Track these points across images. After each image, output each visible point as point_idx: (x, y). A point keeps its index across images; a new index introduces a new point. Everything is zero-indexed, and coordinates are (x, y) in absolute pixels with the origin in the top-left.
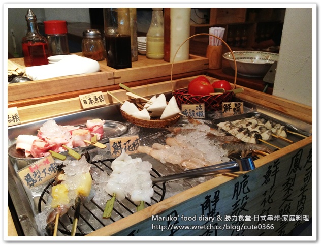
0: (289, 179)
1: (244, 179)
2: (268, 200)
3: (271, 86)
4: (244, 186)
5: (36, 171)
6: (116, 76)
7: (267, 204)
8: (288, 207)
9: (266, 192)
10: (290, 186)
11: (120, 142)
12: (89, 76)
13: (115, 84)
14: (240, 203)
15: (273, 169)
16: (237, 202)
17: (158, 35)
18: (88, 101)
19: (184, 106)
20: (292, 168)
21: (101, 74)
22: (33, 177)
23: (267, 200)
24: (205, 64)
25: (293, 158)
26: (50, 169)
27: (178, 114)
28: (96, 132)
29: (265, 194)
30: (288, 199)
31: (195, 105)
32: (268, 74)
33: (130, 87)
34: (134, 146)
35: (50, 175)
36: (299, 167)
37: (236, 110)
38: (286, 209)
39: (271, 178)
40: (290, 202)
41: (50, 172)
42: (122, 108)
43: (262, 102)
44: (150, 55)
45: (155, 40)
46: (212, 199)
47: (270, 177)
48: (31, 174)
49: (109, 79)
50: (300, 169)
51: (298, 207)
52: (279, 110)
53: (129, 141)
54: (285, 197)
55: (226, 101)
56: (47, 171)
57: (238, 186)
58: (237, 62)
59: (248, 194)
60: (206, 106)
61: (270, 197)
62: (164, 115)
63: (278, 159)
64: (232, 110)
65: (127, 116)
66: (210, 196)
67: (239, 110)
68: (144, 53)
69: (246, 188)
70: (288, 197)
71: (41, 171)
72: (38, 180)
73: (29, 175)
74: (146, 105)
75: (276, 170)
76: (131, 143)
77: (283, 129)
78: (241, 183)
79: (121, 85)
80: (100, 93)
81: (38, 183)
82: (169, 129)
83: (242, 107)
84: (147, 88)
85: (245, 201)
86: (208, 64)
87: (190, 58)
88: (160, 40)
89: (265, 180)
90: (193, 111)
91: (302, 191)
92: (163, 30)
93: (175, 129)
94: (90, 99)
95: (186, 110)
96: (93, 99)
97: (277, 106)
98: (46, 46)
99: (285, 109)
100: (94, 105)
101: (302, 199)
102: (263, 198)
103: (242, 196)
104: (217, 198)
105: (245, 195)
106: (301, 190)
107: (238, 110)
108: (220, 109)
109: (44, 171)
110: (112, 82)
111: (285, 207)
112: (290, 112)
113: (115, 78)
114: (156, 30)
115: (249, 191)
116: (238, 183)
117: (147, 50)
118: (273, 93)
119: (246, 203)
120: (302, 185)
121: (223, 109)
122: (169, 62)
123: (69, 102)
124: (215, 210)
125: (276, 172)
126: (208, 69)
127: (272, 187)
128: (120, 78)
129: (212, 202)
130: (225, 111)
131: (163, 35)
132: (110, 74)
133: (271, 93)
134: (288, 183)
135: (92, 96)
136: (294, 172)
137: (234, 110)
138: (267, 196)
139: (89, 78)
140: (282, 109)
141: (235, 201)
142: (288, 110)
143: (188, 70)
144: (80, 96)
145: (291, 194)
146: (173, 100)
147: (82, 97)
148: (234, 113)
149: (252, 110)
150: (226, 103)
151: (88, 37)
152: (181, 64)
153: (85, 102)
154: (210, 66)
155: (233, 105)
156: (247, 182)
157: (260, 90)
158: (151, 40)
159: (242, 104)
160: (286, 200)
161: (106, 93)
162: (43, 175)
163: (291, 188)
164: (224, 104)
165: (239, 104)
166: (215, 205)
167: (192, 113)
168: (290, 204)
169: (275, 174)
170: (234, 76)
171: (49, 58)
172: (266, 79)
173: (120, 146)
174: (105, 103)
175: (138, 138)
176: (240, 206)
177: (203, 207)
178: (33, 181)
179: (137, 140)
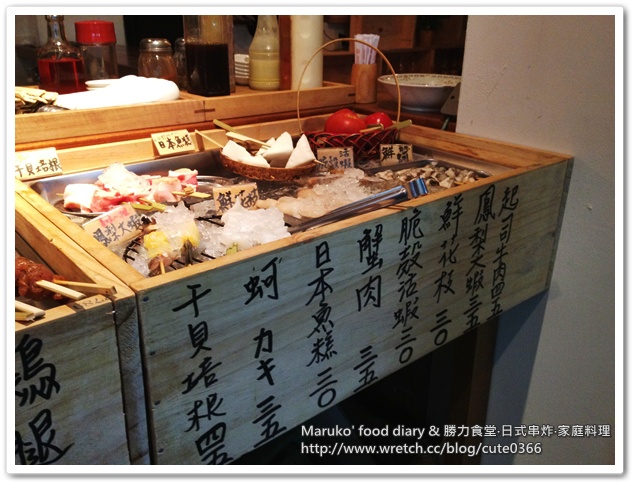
0: (478, 230)
1: (414, 215)
2: (450, 258)
3: (453, 119)
4: (415, 226)
5: (109, 225)
6: (207, 107)
7: (448, 263)
8: (479, 277)
9: (445, 242)
10: (481, 242)
11: (229, 194)
12: (166, 105)
13: (205, 121)
14: (410, 251)
15: (454, 208)
16: (407, 249)
17: (268, 48)
18: (167, 144)
19: (321, 151)
20: (482, 212)
21: (183, 103)
22: (105, 234)
23: (447, 256)
24: (350, 95)
25: (481, 197)
26: (129, 224)
27: (313, 161)
28: (188, 182)
29: (444, 246)
30: (479, 262)
31: (338, 150)
32: (449, 101)
33: (232, 125)
34: (250, 199)
35: (131, 233)
36: (490, 213)
37: (402, 156)
38: (477, 279)
39: (453, 222)
40: (481, 268)
41: (130, 229)
42: (225, 152)
43: (440, 145)
44: (255, 84)
45: (265, 58)
46: (372, 235)
47: (450, 220)
48: (103, 230)
49: (196, 112)
50: (494, 218)
51: (495, 280)
52: (466, 153)
53: (242, 192)
54: (473, 259)
55: (386, 143)
56: (125, 226)
57: (406, 224)
58: (401, 87)
59: (422, 240)
60: (355, 151)
61: (451, 253)
62: (291, 164)
63: (461, 195)
64: (395, 157)
65: (234, 162)
66: (370, 231)
67: (406, 157)
68: (245, 82)
69: (417, 229)
70: (478, 258)
71: (117, 225)
72: (113, 238)
73: (99, 230)
74: (261, 151)
75: (457, 211)
76: (245, 195)
77: (471, 176)
78: (411, 221)
79: (216, 122)
80: (185, 132)
81: (112, 243)
82: (301, 181)
83: (410, 153)
84: (259, 129)
85: (417, 250)
86: (354, 95)
87: (324, 85)
88: (274, 57)
89: (442, 222)
90: (336, 159)
91: (499, 255)
92: (277, 42)
93: (310, 180)
94: (169, 140)
95: (325, 158)
96: (174, 140)
97: (464, 148)
98: (79, 64)
99: (474, 151)
100: (177, 150)
101: (500, 268)
102: (441, 252)
103: (412, 241)
104: (379, 235)
105: (418, 240)
106: (497, 252)
107: (404, 157)
108: (376, 157)
109: (121, 226)
110: (201, 117)
111: (476, 276)
112: (482, 155)
113: (205, 111)
114: (266, 41)
115: (422, 235)
116: (406, 219)
117: (250, 76)
118: (457, 130)
119: (418, 253)
120: (498, 244)
121: (382, 156)
122: (290, 88)
123: (136, 144)
124: (377, 254)
125: (459, 214)
126: (355, 103)
127: (455, 236)
128: (213, 110)
129: (373, 241)
130: (385, 158)
131: (278, 48)
132: (199, 103)
133: (453, 130)
134: (476, 236)
135: (172, 135)
136: (486, 220)
137: (399, 156)
138: (447, 250)
139: (165, 107)
140: (471, 152)
141: (402, 247)
142: (478, 152)
143: (322, 104)
144: (153, 135)
145: (482, 256)
146: (303, 141)
147: (156, 137)
148: (397, 161)
149: (425, 158)
150: (386, 146)
151: (150, 50)
152: (311, 92)
153: (162, 145)
154: (358, 98)
155: (396, 148)
156: (419, 220)
157: (438, 127)
158: (257, 58)
159: (410, 147)
160: (475, 262)
161: (193, 134)
162: (119, 232)
163: (483, 245)
164: (382, 146)
165: (406, 148)
166: (377, 245)
167: (333, 163)
168: (482, 271)
169: (457, 217)
170: (397, 110)
171: (88, 83)
172: (444, 110)
173: (230, 199)
174: (193, 147)
175: (256, 187)
176: (410, 257)
177: (361, 246)
178: (106, 239)
179: (254, 190)
